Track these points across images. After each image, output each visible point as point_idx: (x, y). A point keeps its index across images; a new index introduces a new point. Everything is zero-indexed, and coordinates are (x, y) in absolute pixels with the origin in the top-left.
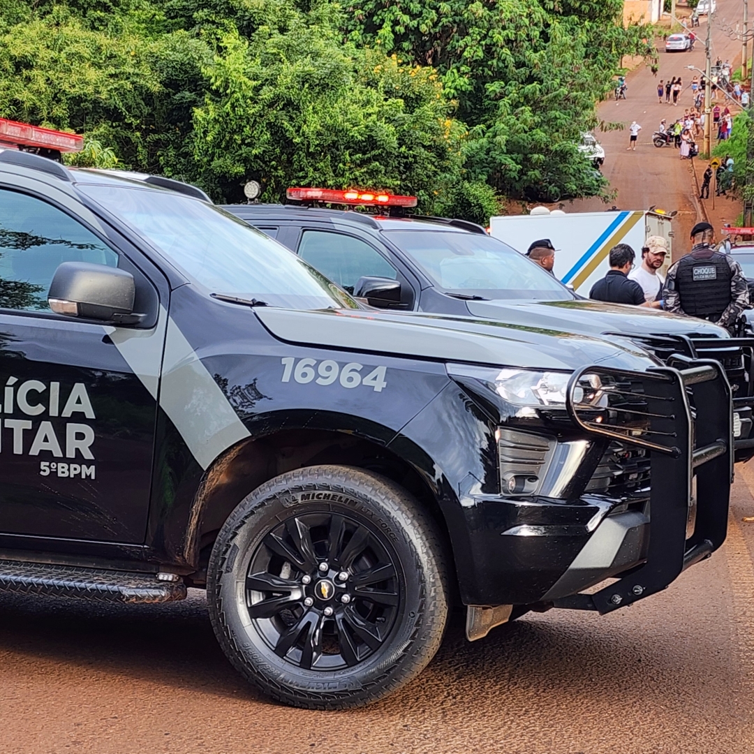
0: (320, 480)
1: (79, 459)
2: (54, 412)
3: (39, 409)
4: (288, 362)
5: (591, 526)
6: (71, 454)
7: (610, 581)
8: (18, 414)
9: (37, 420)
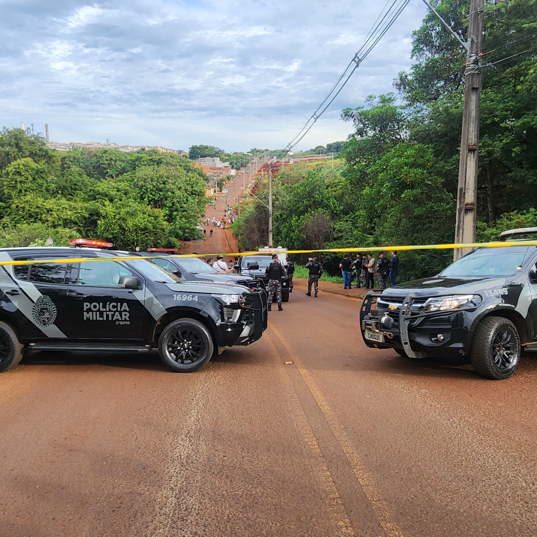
0: (184, 322)
1: (125, 320)
2: (119, 310)
3: (115, 309)
4: (175, 296)
5: (244, 327)
6: (123, 319)
7: (247, 339)
8: (110, 311)
9: (115, 312)
